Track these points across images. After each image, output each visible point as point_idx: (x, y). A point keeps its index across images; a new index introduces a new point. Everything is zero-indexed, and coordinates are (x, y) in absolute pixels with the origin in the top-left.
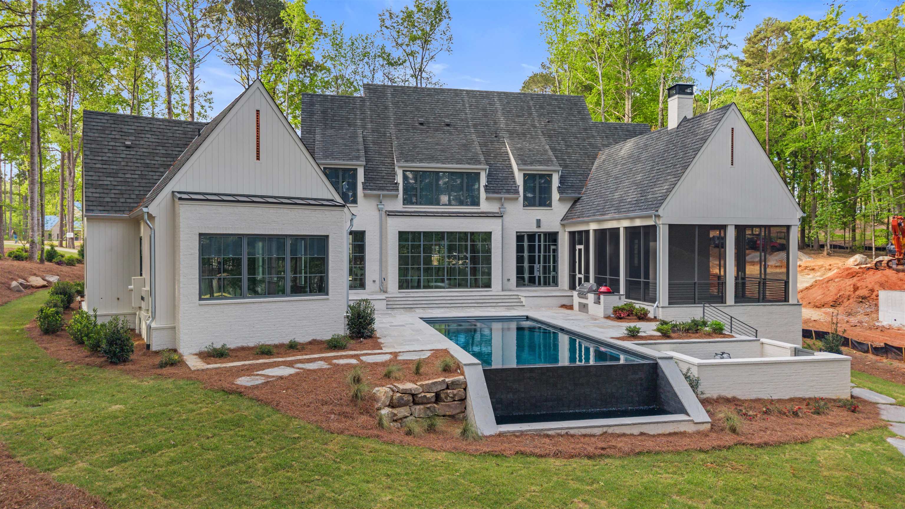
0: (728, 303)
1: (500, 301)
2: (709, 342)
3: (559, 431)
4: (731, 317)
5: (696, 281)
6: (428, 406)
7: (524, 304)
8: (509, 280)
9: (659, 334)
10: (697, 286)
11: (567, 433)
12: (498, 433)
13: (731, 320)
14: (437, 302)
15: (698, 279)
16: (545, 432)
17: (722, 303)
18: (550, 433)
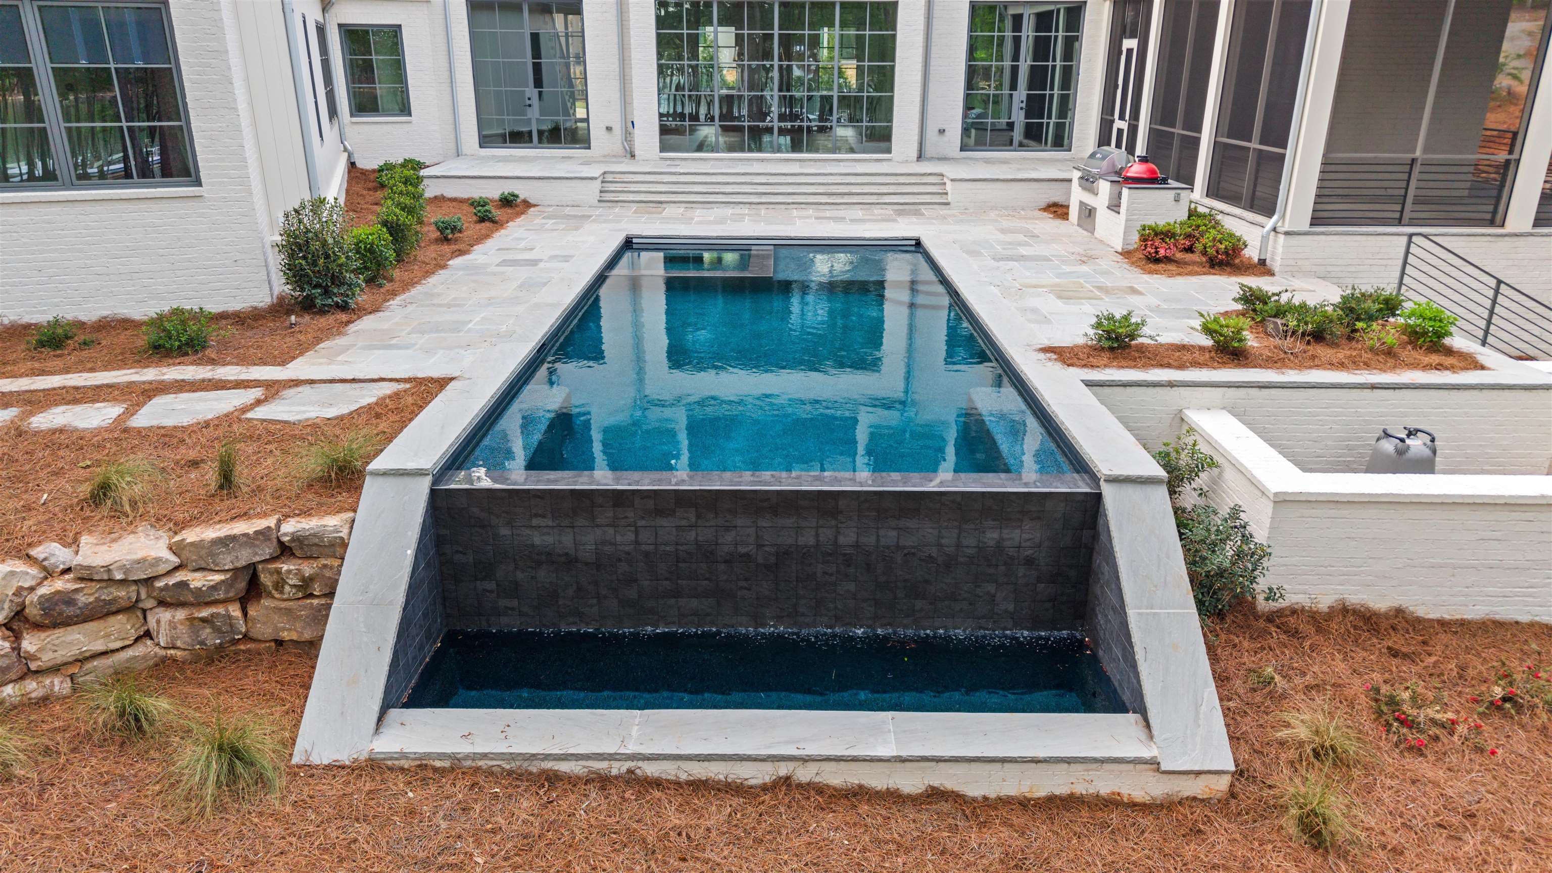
0: (1510, 226)
1: (892, 189)
2: (1373, 387)
3: (600, 766)
4: (1499, 282)
5: (1418, 153)
6: (205, 613)
7: (950, 198)
8: (942, 132)
9: (1207, 342)
10: (1417, 169)
11: (630, 771)
12: (364, 756)
13: (1497, 292)
14: (729, 189)
15: (1426, 150)
16: (548, 765)
17: (1492, 223)
18: (564, 767)
